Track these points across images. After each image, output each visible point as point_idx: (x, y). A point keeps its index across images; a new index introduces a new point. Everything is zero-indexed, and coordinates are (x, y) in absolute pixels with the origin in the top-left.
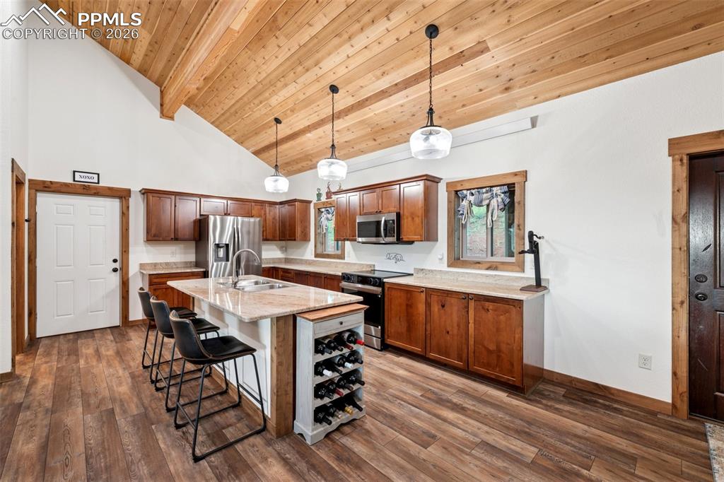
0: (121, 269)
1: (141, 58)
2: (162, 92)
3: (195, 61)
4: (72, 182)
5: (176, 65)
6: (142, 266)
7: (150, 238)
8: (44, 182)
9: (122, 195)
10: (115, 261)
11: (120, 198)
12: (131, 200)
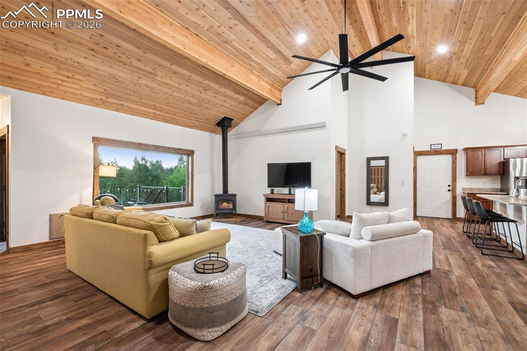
0: (452, 190)
1: (463, 81)
2: (476, 91)
3: (494, 76)
4: (430, 150)
5: (484, 77)
6: (464, 189)
7: (469, 174)
8: (420, 151)
9: (453, 153)
10: (449, 186)
11: (452, 154)
12: (458, 155)
